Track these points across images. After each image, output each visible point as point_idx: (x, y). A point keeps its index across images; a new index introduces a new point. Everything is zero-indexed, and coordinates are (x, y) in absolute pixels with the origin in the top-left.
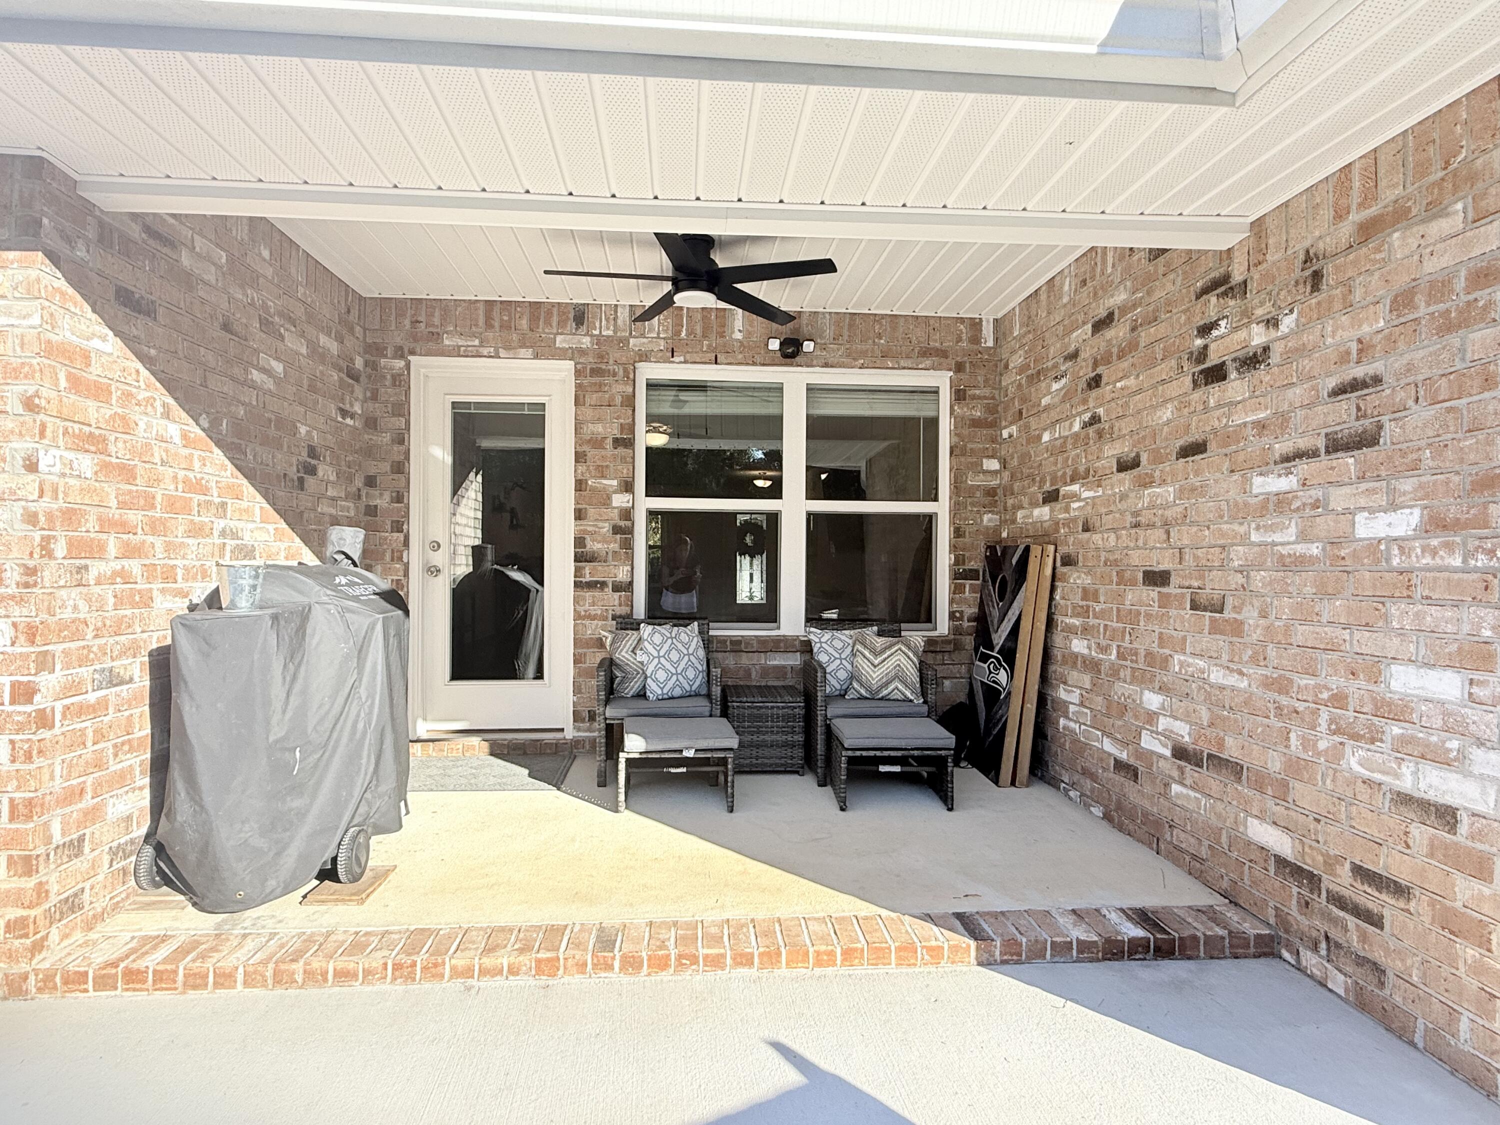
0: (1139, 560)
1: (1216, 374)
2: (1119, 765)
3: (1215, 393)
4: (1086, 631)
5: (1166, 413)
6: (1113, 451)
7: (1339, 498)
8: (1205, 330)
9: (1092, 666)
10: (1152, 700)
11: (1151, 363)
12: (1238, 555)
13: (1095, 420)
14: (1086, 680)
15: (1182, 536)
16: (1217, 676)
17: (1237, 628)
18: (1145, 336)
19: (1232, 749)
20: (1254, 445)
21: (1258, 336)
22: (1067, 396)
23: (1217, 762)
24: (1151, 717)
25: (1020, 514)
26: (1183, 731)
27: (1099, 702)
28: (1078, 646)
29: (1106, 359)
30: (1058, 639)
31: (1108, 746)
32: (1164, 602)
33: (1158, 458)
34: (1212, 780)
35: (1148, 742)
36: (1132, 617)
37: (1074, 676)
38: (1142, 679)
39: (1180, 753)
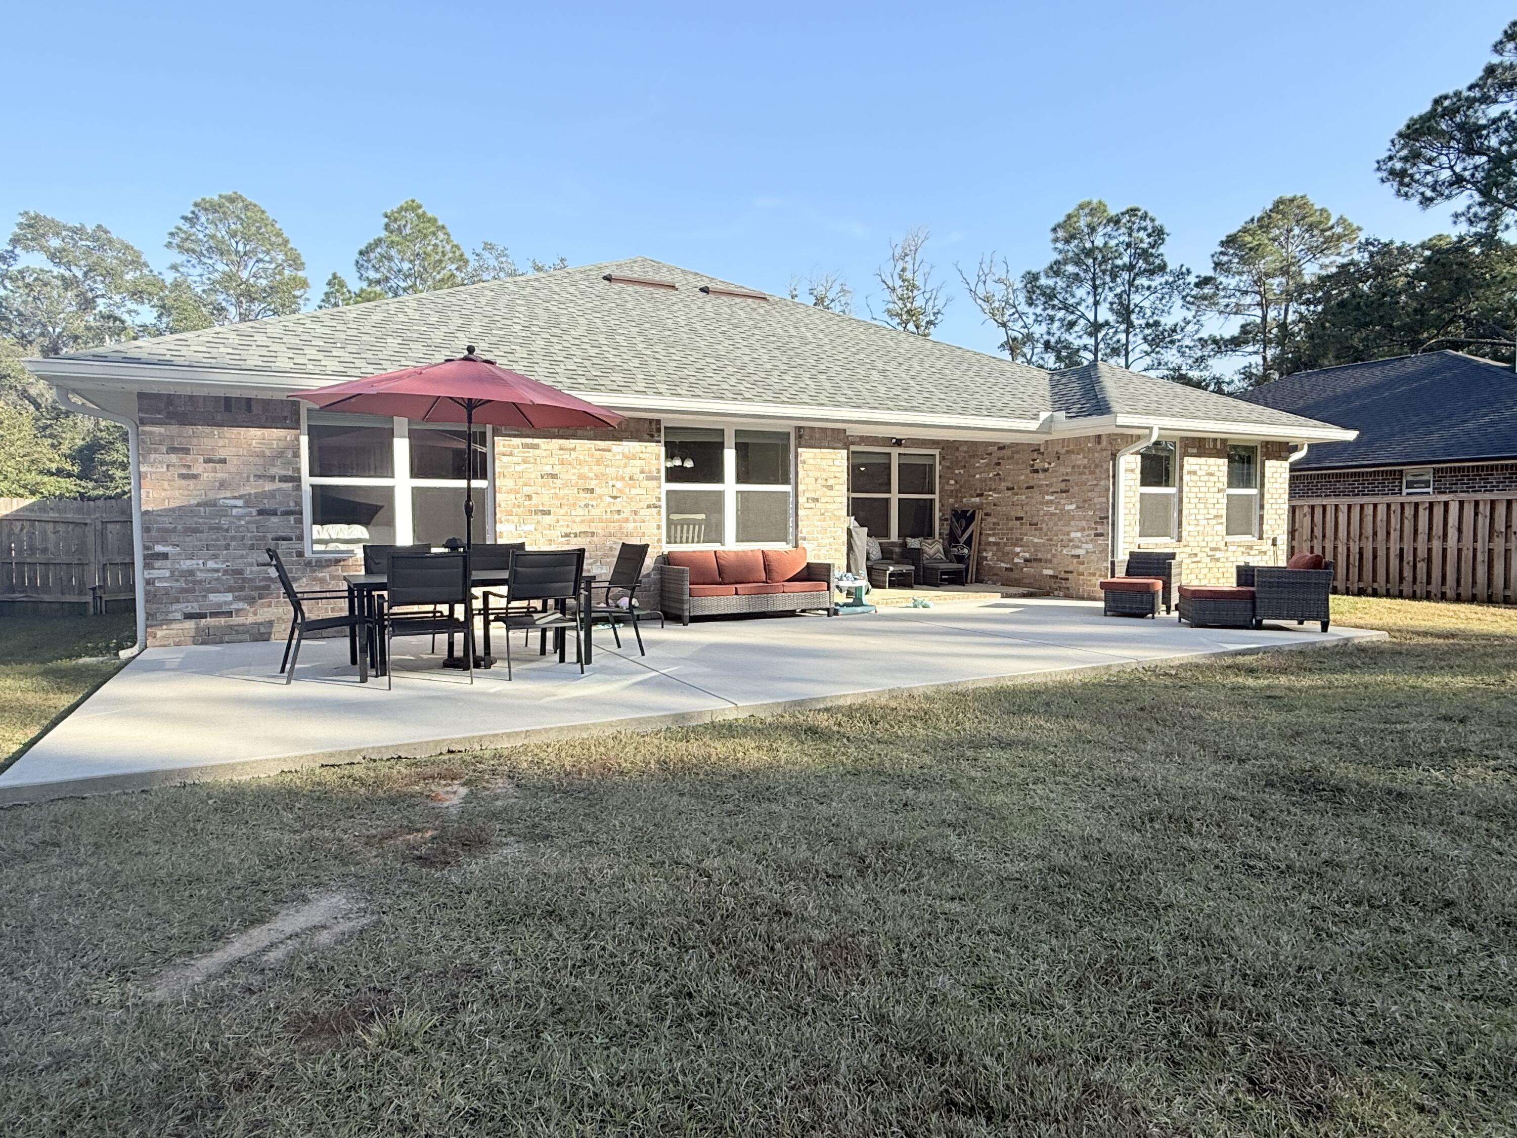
0: (1014, 514)
1: (1037, 471)
2: (1007, 569)
3: (1035, 475)
4: (994, 535)
5: (1023, 477)
6: (1004, 485)
7: (1063, 502)
8: (1034, 460)
9: (995, 544)
10: (1018, 549)
11: (1018, 464)
12: (1041, 513)
13: (998, 474)
14: (995, 548)
15: (1026, 508)
16: (1036, 540)
17: (1041, 529)
18: (1016, 456)
19: (1040, 556)
20: (1045, 488)
21: (1047, 466)
22: (987, 465)
23: (1035, 560)
24: (1018, 554)
25: (964, 500)
26: (1027, 555)
27: (1000, 554)
28: (991, 539)
29: (1003, 458)
30: (983, 538)
31: (1003, 565)
32: (1022, 524)
33: (1020, 488)
34: (1035, 564)
35: (1016, 560)
36: (1012, 529)
37: (988, 548)
38: (1016, 545)
39: (1026, 560)
